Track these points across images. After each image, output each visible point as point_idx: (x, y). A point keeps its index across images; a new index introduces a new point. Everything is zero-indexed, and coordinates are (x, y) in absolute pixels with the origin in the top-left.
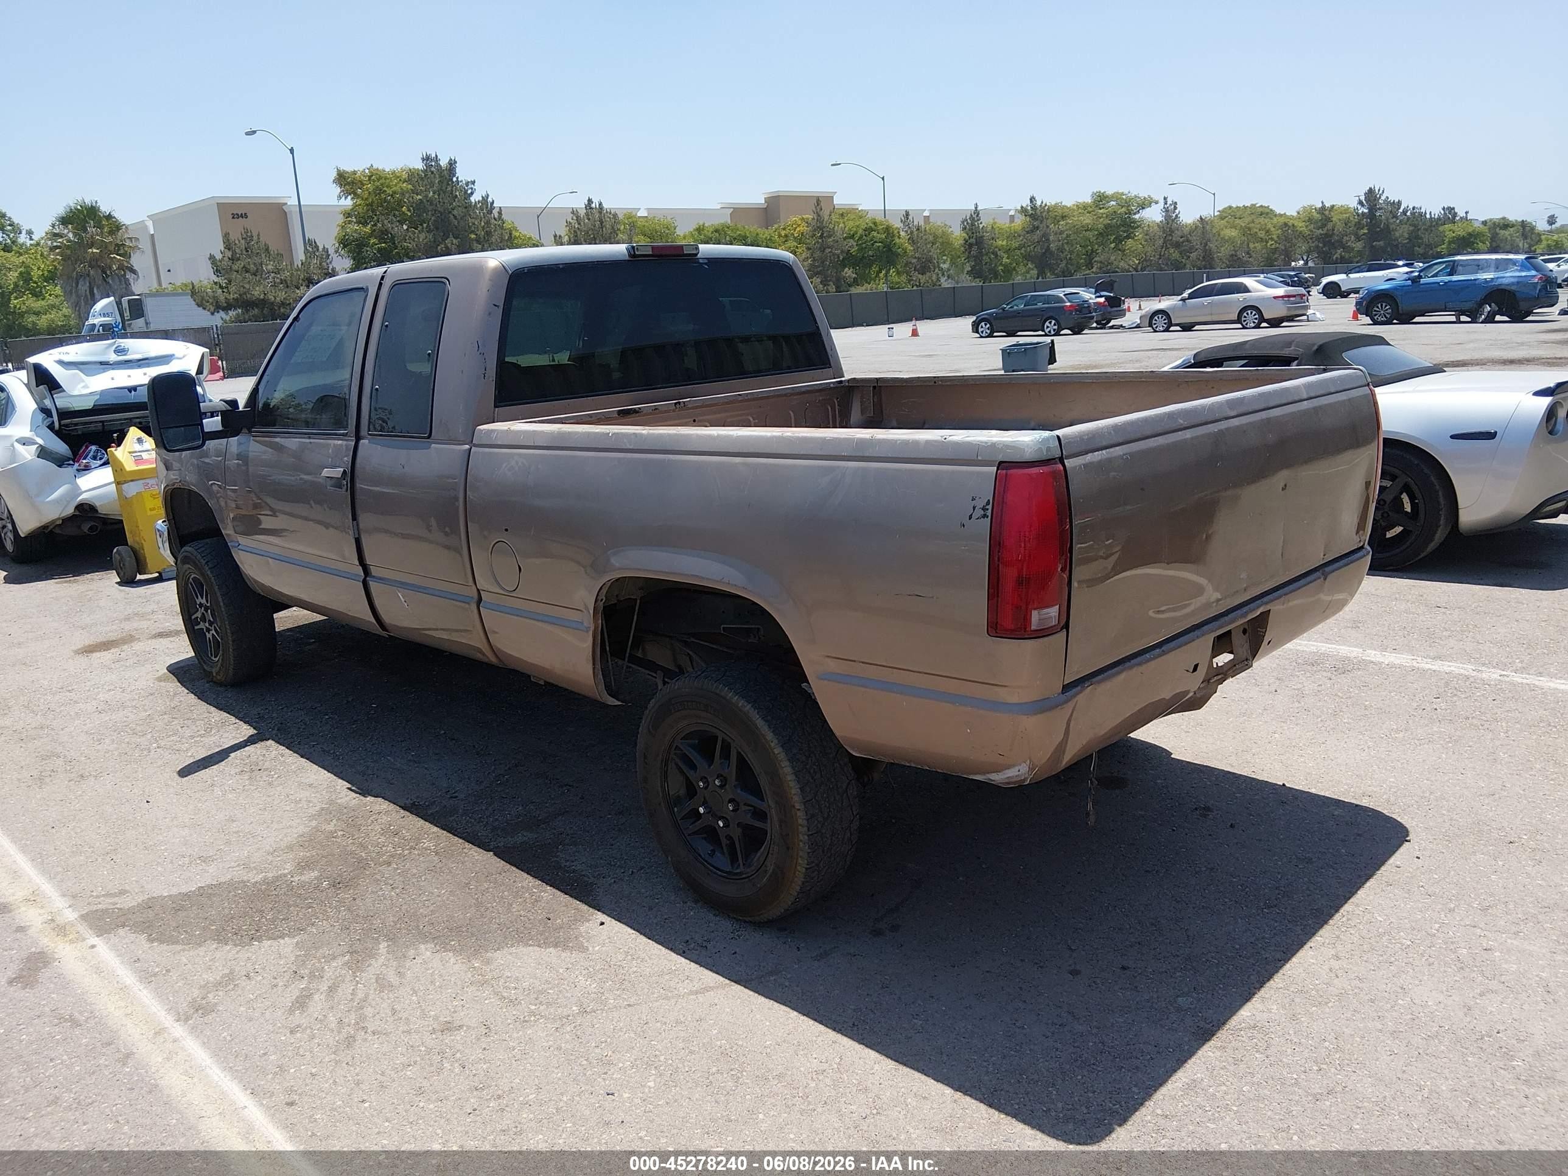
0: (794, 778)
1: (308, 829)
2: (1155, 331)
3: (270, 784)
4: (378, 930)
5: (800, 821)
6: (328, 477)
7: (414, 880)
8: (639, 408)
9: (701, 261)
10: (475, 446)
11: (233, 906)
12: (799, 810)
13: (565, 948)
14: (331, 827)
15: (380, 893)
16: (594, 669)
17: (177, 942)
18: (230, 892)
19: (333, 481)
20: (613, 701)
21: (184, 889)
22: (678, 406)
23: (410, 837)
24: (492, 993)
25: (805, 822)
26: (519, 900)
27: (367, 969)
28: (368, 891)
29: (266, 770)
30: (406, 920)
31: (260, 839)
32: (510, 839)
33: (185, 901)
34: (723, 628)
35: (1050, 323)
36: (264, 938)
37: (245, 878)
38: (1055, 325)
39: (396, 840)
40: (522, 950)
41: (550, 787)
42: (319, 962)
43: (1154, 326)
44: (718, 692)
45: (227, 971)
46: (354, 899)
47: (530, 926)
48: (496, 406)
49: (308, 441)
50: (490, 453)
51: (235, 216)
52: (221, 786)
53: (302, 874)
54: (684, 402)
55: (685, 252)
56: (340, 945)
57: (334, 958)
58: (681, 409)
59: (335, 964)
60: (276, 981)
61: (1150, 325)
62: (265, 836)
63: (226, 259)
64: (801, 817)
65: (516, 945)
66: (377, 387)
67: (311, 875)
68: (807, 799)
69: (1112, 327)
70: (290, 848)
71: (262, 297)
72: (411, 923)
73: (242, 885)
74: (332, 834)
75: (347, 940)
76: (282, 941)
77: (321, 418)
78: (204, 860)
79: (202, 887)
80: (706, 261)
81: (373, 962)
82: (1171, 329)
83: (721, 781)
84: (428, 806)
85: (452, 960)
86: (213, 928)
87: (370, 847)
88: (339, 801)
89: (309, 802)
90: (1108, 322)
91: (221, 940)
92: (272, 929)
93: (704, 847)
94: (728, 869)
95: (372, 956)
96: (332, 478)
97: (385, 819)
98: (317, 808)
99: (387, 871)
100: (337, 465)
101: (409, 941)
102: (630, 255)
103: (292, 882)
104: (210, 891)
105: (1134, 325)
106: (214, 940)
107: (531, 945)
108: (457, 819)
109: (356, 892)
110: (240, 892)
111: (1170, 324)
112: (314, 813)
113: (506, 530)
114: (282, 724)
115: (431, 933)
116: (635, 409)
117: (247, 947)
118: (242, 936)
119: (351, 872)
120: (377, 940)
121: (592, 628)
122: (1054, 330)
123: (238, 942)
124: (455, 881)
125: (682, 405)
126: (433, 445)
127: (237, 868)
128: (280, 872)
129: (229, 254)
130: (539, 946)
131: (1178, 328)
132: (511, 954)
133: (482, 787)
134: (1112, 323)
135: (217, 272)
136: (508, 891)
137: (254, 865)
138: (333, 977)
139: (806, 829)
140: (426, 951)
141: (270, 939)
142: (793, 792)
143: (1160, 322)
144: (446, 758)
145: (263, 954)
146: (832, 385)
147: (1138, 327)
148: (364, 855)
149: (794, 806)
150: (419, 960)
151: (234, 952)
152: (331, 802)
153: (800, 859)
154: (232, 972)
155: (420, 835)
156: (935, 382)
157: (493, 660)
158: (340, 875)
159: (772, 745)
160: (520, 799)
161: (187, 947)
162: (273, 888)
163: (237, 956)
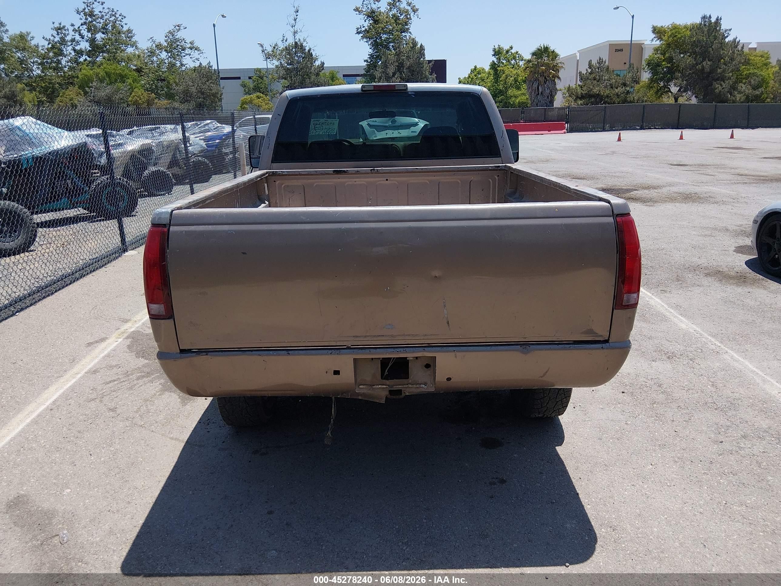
8: (347, 170)
9: (410, 93)
22: (373, 171)
51: (616, 50)
54: (377, 170)
55: (396, 88)
58: (376, 173)
63: (588, 73)
71: (597, 93)
80: (413, 93)
102: (362, 90)
116: (344, 170)
129: (589, 70)
135: (581, 79)
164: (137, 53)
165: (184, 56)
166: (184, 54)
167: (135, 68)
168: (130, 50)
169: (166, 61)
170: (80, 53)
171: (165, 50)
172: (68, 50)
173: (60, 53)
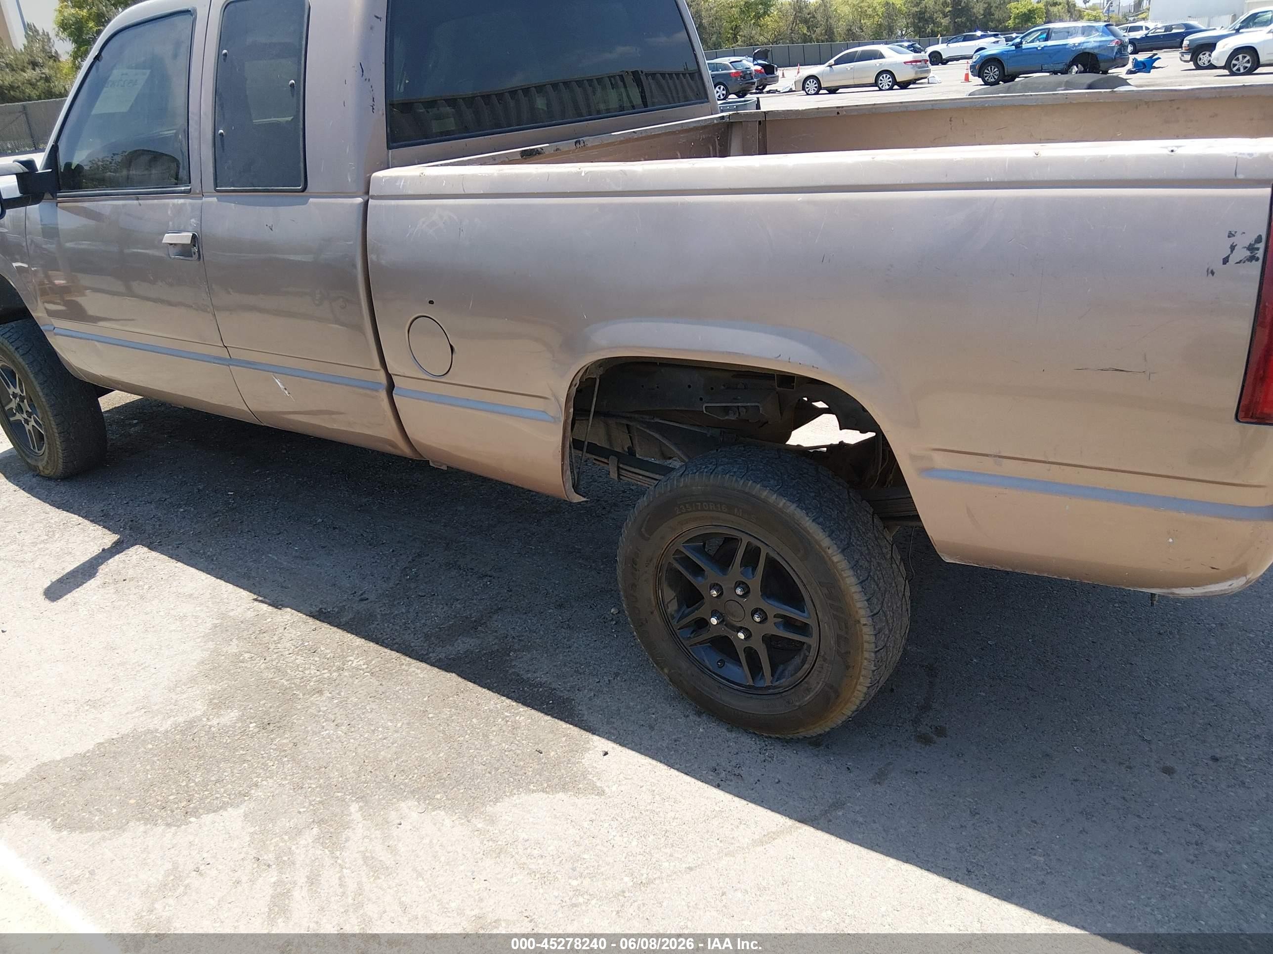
0: (861, 589)
1: (206, 654)
2: (808, 94)
3: (142, 597)
4: (339, 785)
5: (866, 638)
6: (171, 244)
7: (359, 712)
8: (541, 148)
10: (373, 197)
11: (148, 767)
12: (865, 625)
13: (578, 792)
14: (233, 648)
15: (324, 733)
16: (562, 465)
17: (90, 829)
18: (138, 748)
19: (177, 249)
20: (577, 499)
21: (81, 748)
22: (578, 146)
23: (332, 655)
24: (516, 866)
25: (873, 639)
26: (494, 728)
27: (347, 844)
28: (308, 732)
29: (132, 579)
30: (370, 768)
31: (153, 671)
32: (450, 648)
33: (86, 766)
34: (706, 407)
35: (720, 88)
36: (200, 811)
37: (151, 727)
38: (723, 90)
39: (317, 659)
40: (524, 798)
41: (468, 580)
42: (283, 840)
43: (807, 90)
44: (747, 490)
45: (169, 866)
46: (295, 745)
47: (522, 763)
48: (389, 148)
49: (136, 202)
50: (398, 206)
52: (85, 604)
53: (219, 715)
56: (300, 812)
57: (299, 833)
58: (581, 149)
59: (303, 842)
60: (236, 874)
61: (804, 89)
62: (157, 666)
64: (867, 633)
65: (515, 791)
66: (221, 131)
67: (230, 716)
68: (875, 612)
69: (769, 92)
70: (193, 680)
72: (378, 772)
73: (149, 736)
74: (237, 659)
75: (306, 804)
76: (225, 813)
77: (151, 174)
78: (92, 704)
79: (102, 744)
81: (348, 833)
82: (820, 93)
83: (744, 589)
84: (338, 612)
85: (448, 822)
86: (132, 801)
87: (289, 671)
88: (231, 614)
89: (197, 617)
90: (764, 88)
91: (148, 819)
92: (207, 797)
93: (710, 659)
94: (751, 683)
95: (346, 826)
96: (175, 244)
97: (293, 633)
98: (209, 625)
99: (322, 702)
100: (182, 227)
101: (384, 799)
103: (210, 727)
104: (113, 749)
105: (787, 90)
106: (139, 820)
107: (533, 791)
108: (378, 627)
109: (294, 734)
110: (150, 746)
111: (820, 88)
112: (207, 631)
113: (431, 302)
114: (132, 521)
115: (406, 785)
117: (183, 827)
118: (173, 811)
119: (278, 707)
120: (344, 801)
121: (562, 419)
122: (723, 95)
123: (169, 820)
124: (409, 709)
125: (582, 144)
126: (311, 200)
127: (137, 714)
128: (191, 715)
130: (543, 791)
131: (825, 92)
132: (515, 806)
133: (391, 585)
134: (768, 88)
136: (476, 717)
137: (156, 707)
138: (308, 861)
139: (873, 645)
140: (410, 809)
141: (209, 811)
142: (859, 605)
143: (812, 86)
144: (336, 551)
145: (207, 836)
146: (715, 122)
147: (791, 91)
148: (286, 683)
149: (859, 622)
150: (405, 825)
151: (169, 835)
152: (223, 616)
153: (861, 678)
154: (175, 867)
155: (342, 651)
156: (838, 113)
157: (406, 451)
158: (267, 713)
159: (830, 551)
160: (440, 597)
161: (106, 834)
162: (190, 738)
163: (174, 842)
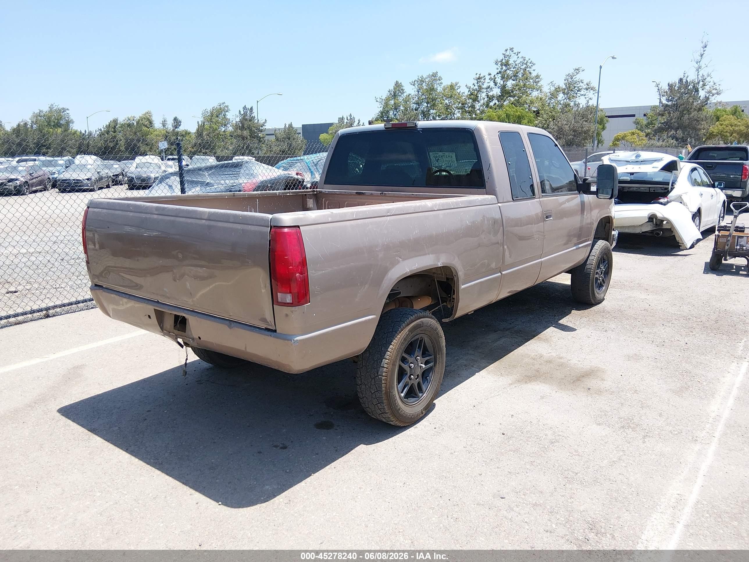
9: (418, 130)
22: (382, 194)
48: (324, 184)
54: (385, 193)
55: (408, 126)
80: (421, 130)
102: (385, 128)
125: (384, 194)
164: (540, 96)
165: (579, 97)
166: (579, 95)
167: (536, 109)
168: (535, 94)
169: (562, 102)
170: (490, 98)
171: (563, 93)
172: (483, 95)
173: (476, 99)
